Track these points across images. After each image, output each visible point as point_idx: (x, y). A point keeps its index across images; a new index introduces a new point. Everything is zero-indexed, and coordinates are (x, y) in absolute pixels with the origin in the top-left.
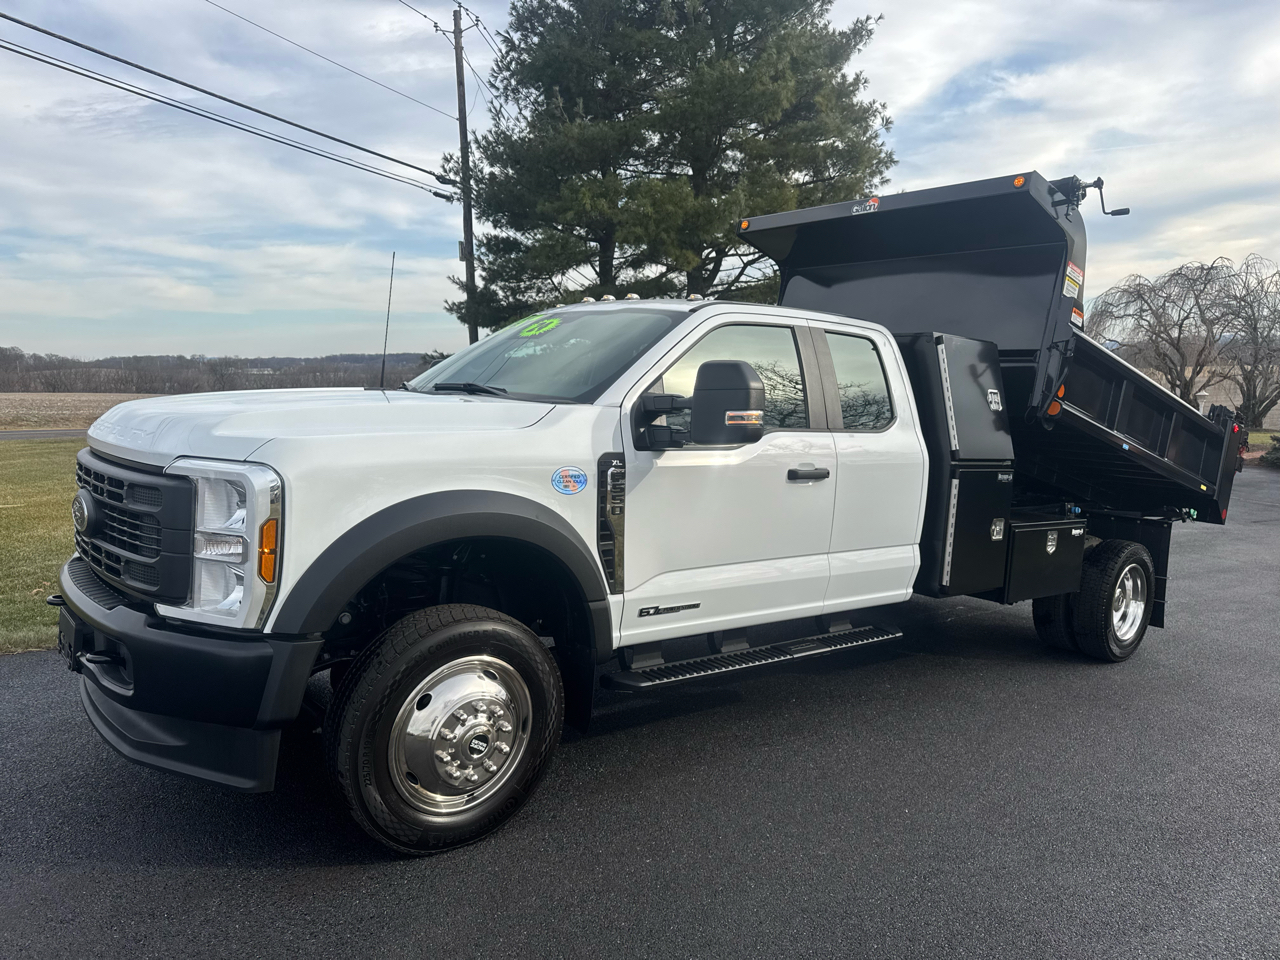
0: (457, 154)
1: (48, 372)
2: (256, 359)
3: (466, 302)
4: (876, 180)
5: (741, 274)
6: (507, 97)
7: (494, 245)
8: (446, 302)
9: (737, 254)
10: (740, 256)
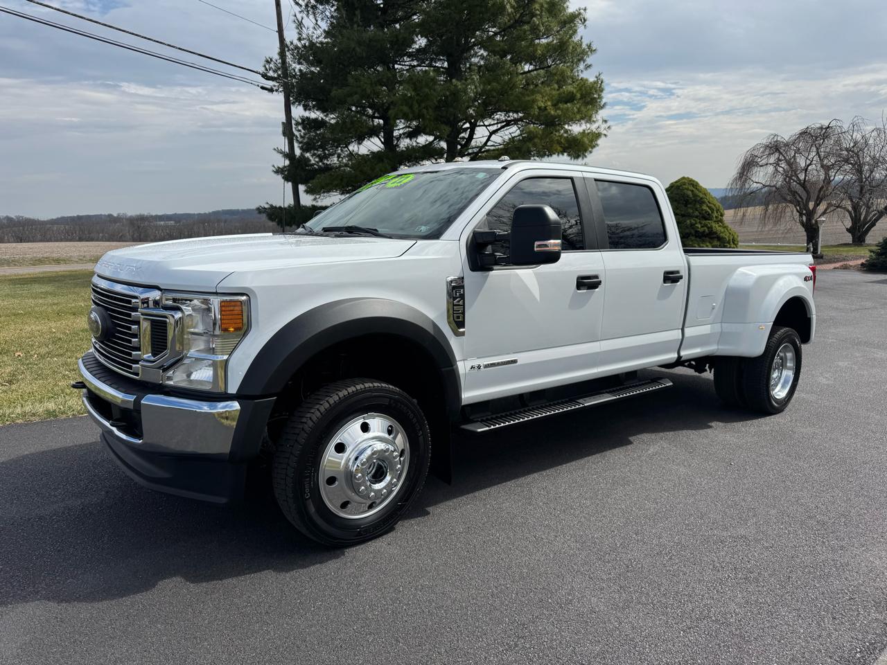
0: (276, 57)
1: (16, 229)
2: (163, 215)
3: (289, 166)
4: (582, 66)
5: (488, 140)
6: (308, 11)
7: (306, 123)
8: (274, 166)
9: (484, 125)
10: (486, 126)
